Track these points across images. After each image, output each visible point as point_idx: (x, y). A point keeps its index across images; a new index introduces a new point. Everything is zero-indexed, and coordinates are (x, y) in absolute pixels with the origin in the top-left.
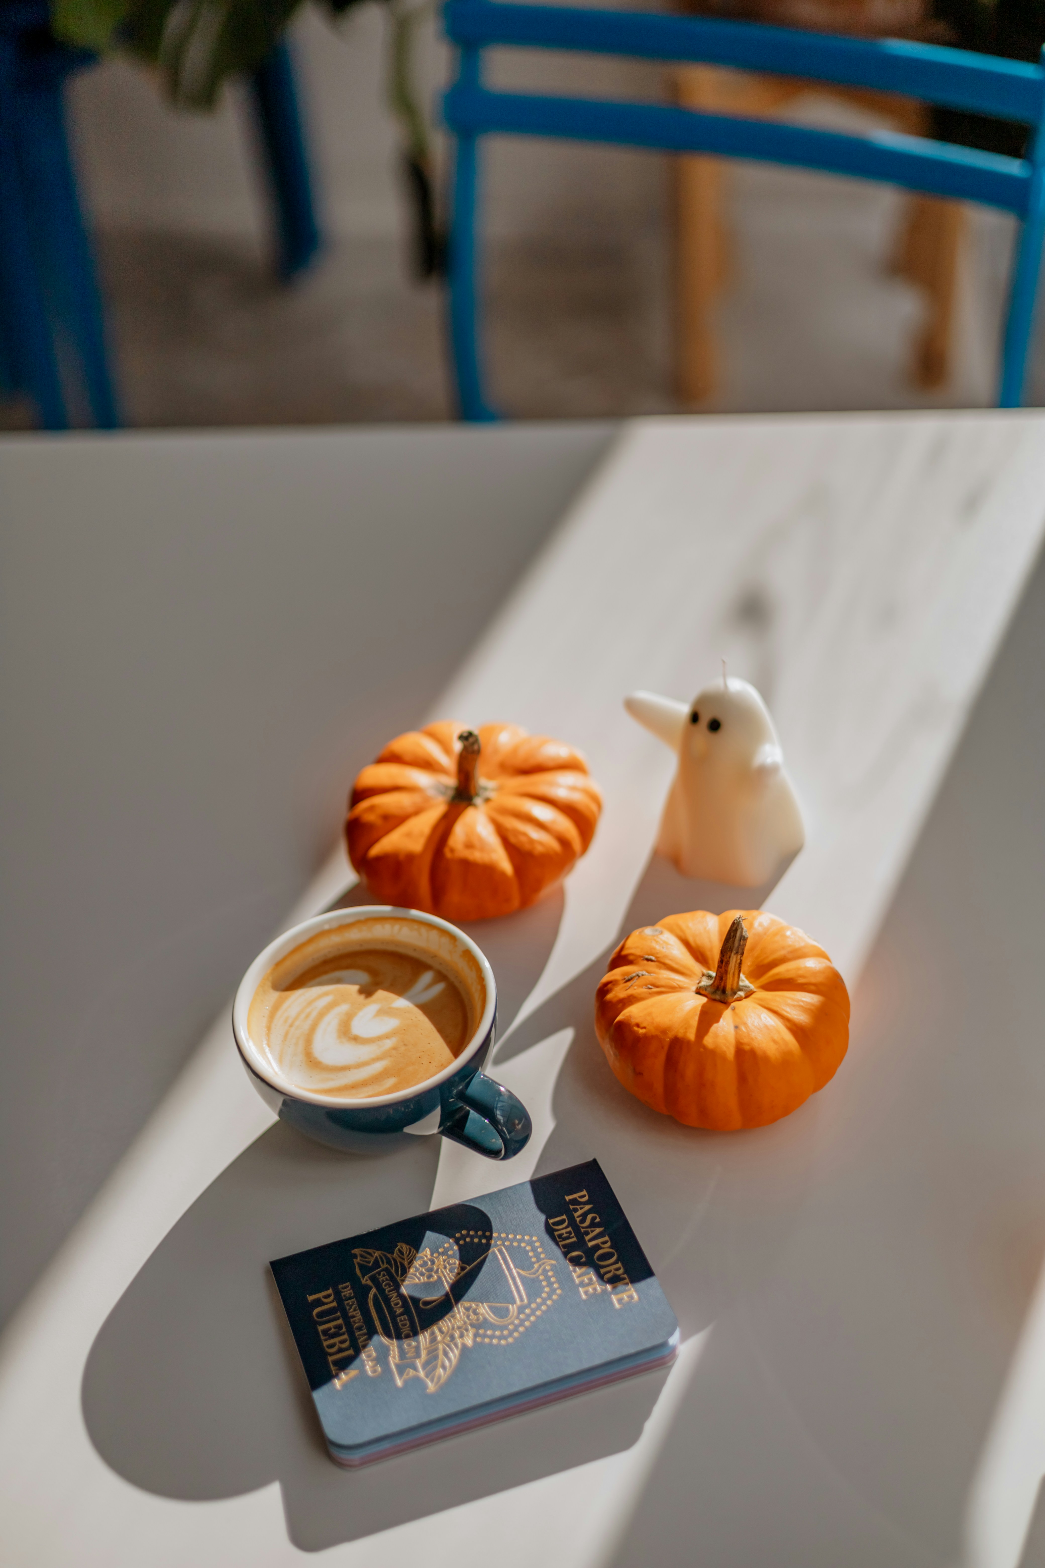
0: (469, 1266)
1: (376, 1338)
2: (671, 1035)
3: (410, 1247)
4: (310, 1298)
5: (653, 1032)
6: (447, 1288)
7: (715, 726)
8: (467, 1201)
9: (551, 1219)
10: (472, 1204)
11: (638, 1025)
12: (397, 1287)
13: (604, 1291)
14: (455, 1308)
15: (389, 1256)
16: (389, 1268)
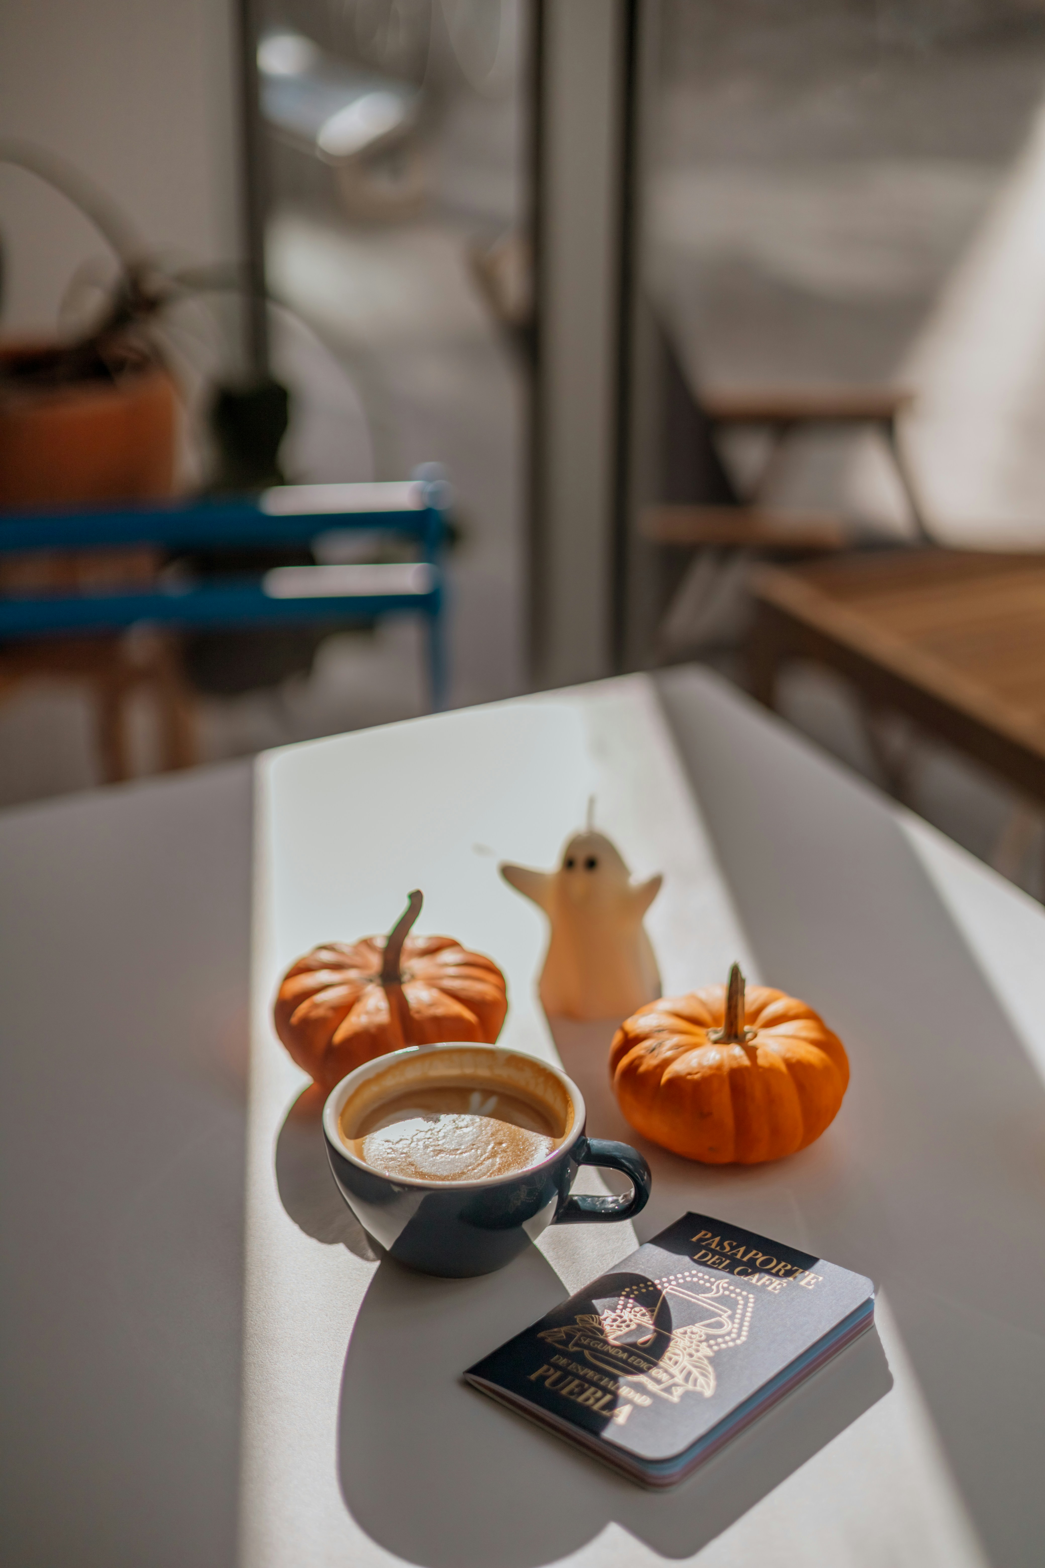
0: (656, 1307)
1: (621, 1380)
2: (726, 1069)
3: (590, 1315)
4: (533, 1377)
5: (709, 1072)
6: (652, 1327)
7: (591, 864)
8: (608, 1272)
9: (694, 1256)
10: (615, 1272)
11: (690, 1074)
12: (606, 1343)
13: (788, 1283)
14: (672, 1336)
15: (577, 1326)
16: (584, 1333)
